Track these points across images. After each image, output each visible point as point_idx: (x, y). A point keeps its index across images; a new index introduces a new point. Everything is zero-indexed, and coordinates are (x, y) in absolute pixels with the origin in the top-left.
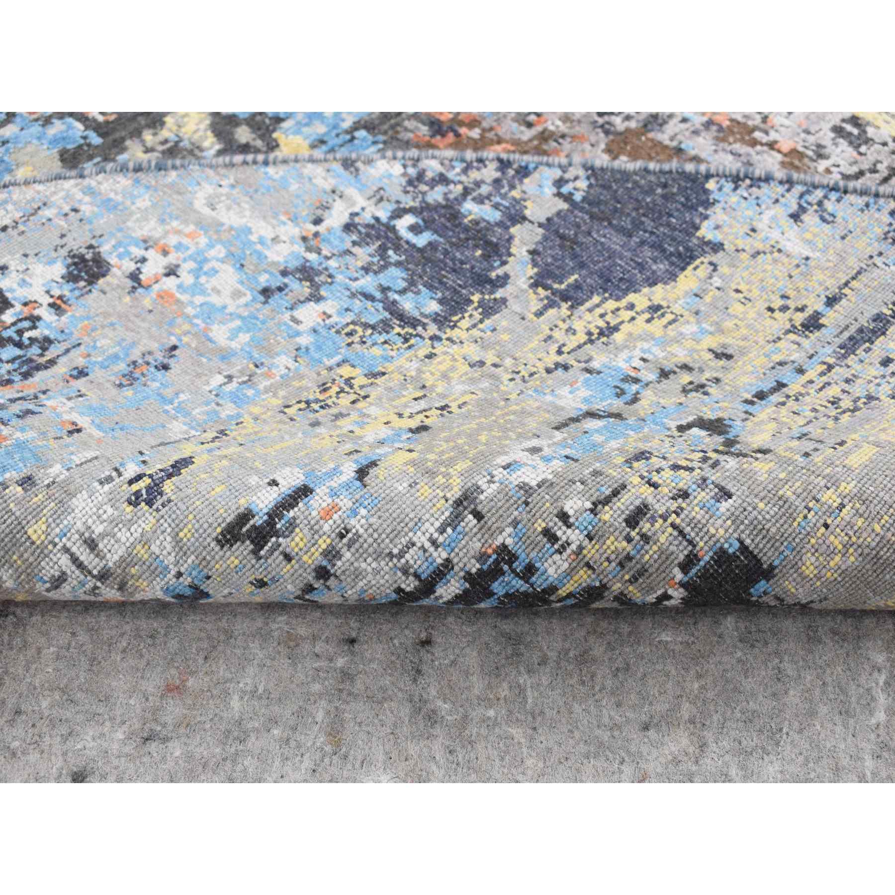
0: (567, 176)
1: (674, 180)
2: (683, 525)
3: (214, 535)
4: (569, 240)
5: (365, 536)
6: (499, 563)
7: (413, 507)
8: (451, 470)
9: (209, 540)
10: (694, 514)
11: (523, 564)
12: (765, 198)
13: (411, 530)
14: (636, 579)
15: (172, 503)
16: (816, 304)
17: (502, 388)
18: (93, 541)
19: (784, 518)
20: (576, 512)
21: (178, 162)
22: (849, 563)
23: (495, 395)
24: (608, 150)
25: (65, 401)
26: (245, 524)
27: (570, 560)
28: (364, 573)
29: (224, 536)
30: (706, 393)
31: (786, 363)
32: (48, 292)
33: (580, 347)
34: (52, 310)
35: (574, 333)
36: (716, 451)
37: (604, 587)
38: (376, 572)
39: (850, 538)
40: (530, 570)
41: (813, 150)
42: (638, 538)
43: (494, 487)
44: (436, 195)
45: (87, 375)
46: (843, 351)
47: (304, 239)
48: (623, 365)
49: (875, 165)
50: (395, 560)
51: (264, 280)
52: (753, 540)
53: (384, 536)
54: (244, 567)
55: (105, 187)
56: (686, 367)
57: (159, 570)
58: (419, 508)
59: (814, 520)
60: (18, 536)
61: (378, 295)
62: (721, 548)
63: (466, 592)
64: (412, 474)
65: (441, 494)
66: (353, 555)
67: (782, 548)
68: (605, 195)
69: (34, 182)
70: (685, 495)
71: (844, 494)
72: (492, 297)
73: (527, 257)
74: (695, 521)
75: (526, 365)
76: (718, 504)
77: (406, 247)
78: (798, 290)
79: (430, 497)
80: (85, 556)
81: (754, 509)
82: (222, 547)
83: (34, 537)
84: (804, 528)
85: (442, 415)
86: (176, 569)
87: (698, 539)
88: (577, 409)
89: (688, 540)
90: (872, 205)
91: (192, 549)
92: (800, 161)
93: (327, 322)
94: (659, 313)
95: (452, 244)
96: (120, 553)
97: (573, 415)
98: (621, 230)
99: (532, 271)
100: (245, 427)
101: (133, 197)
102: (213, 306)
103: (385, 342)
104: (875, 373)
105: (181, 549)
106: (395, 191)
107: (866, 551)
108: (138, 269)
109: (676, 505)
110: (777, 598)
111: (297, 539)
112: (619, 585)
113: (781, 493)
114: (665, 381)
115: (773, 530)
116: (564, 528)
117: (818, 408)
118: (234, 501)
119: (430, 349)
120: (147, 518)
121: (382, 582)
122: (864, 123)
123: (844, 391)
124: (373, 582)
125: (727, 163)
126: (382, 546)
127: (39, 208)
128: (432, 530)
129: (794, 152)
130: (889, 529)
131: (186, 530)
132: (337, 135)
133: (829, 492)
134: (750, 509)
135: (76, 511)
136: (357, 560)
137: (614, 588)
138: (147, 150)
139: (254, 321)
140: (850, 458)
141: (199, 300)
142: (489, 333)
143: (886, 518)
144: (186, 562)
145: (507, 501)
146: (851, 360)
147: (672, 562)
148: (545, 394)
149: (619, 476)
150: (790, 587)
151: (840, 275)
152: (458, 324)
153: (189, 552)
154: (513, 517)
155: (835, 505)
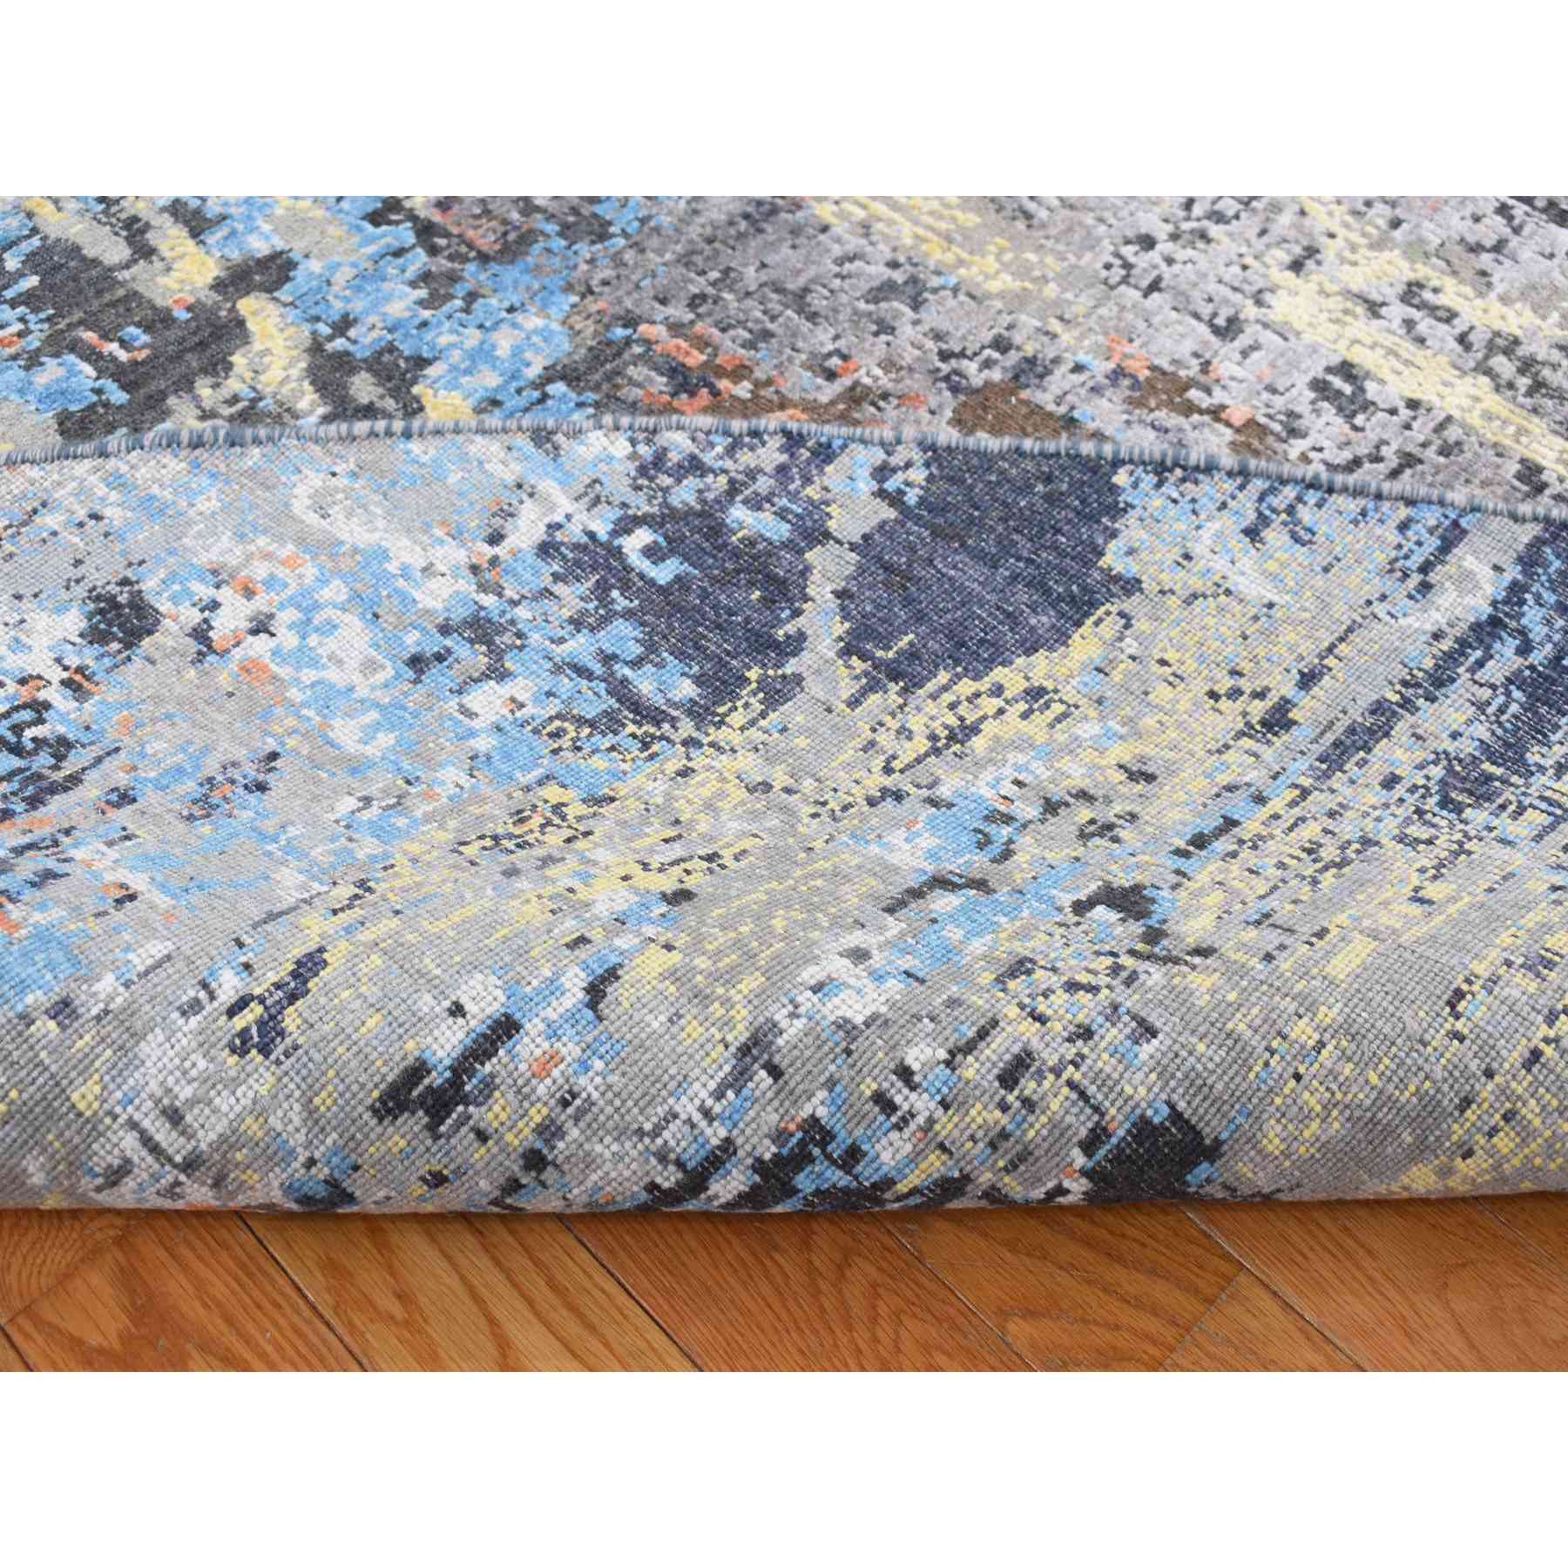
0: (895, 460)
1: (1063, 469)
2: (1086, 1082)
3: (369, 1101)
4: (900, 573)
5: (601, 1102)
6: (806, 1145)
7: (674, 1057)
8: (733, 992)
9: (360, 1109)
10: (1100, 1064)
11: (843, 1147)
12: (1205, 500)
13: (671, 1094)
14: (1016, 1167)
15: (300, 1051)
16: (1285, 687)
17: (801, 829)
18: (176, 1110)
19: (1236, 1067)
20: (923, 1065)
21: (263, 432)
22: (1332, 1132)
23: (791, 840)
24: (957, 422)
25: (104, 848)
26: (417, 1084)
27: (914, 1140)
28: (599, 1161)
29: (384, 1103)
30: (1116, 840)
31: (1237, 788)
32: (58, 660)
33: (919, 760)
34: (69, 692)
35: (909, 738)
36: (1132, 953)
37: (966, 1178)
38: (618, 1158)
39: (1333, 1094)
40: (854, 1154)
41: (1281, 422)
42: (1017, 1104)
43: (799, 1024)
44: (685, 494)
45: (134, 800)
46: (1324, 766)
47: (475, 569)
48: (987, 793)
49: (1377, 447)
50: (647, 1140)
51: (412, 641)
52: (1189, 1103)
53: (630, 1103)
54: (414, 1150)
55: (143, 473)
56: (1083, 795)
57: (280, 1154)
58: (685, 1058)
59: (1279, 1069)
60: (56, 1104)
61: (598, 669)
62: (1142, 1117)
63: (755, 1188)
64: (672, 999)
65: (718, 1036)
66: (583, 1132)
67: (1233, 1113)
68: (955, 496)
69: (23, 462)
70: (1086, 1033)
71: (1324, 1025)
72: (780, 672)
73: (833, 603)
74: (1103, 1075)
75: (835, 790)
76: (1136, 1048)
77: (641, 584)
78: (1254, 659)
79: (702, 1040)
80: (163, 1134)
81: (1190, 1053)
82: (381, 1120)
83: (81, 1106)
84: (1265, 1082)
85: (711, 871)
86: (307, 1154)
87: (1107, 1104)
88: (917, 870)
89: (1092, 1107)
90: (1371, 513)
91: (334, 1122)
92: (1261, 440)
93: (518, 714)
94: (1042, 701)
95: (714, 580)
96: (219, 1129)
97: (913, 882)
98: (979, 556)
99: (840, 628)
100: (396, 875)
101: (191, 495)
102: (332, 686)
103: (612, 748)
104: (1374, 800)
105: (316, 1122)
106: (618, 485)
107: (1357, 1113)
108: (206, 621)
109: (1074, 1051)
110: (1225, 1187)
111: (497, 1108)
112: (989, 1175)
113: (1230, 1026)
114: (1053, 820)
115: (1220, 1086)
116: (906, 1091)
117: (1287, 860)
118: (397, 1046)
119: (685, 761)
120: (261, 1077)
121: (627, 1173)
122: (1361, 374)
123: (1326, 831)
124: (613, 1174)
125: (1146, 444)
126: (627, 1118)
127: (35, 511)
128: (704, 1094)
129: (1251, 423)
130: (1390, 1079)
131: (324, 1094)
132: (519, 391)
133: (1302, 1023)
134: (1184, 1053)
135: (148, 1064)
136: (588, 1139)
137: (981, 1180)
138: (206, 415)
139: (400, 713)
140: (1333, 962)
141: (309, 676)
142: (776, 735)
143: (1386, 1061)
144: (323, 1142)
145: (819, 1047)
146: (1338, 780)
147: (1069, 1140)
148: (867, 842)
149: (988, 1006)
150: (1244, 1169)
151: (1322, 634)
152: (727, 719)
153: (328, 1129)
154: (827, 1074)
155: (1311, 1043)
